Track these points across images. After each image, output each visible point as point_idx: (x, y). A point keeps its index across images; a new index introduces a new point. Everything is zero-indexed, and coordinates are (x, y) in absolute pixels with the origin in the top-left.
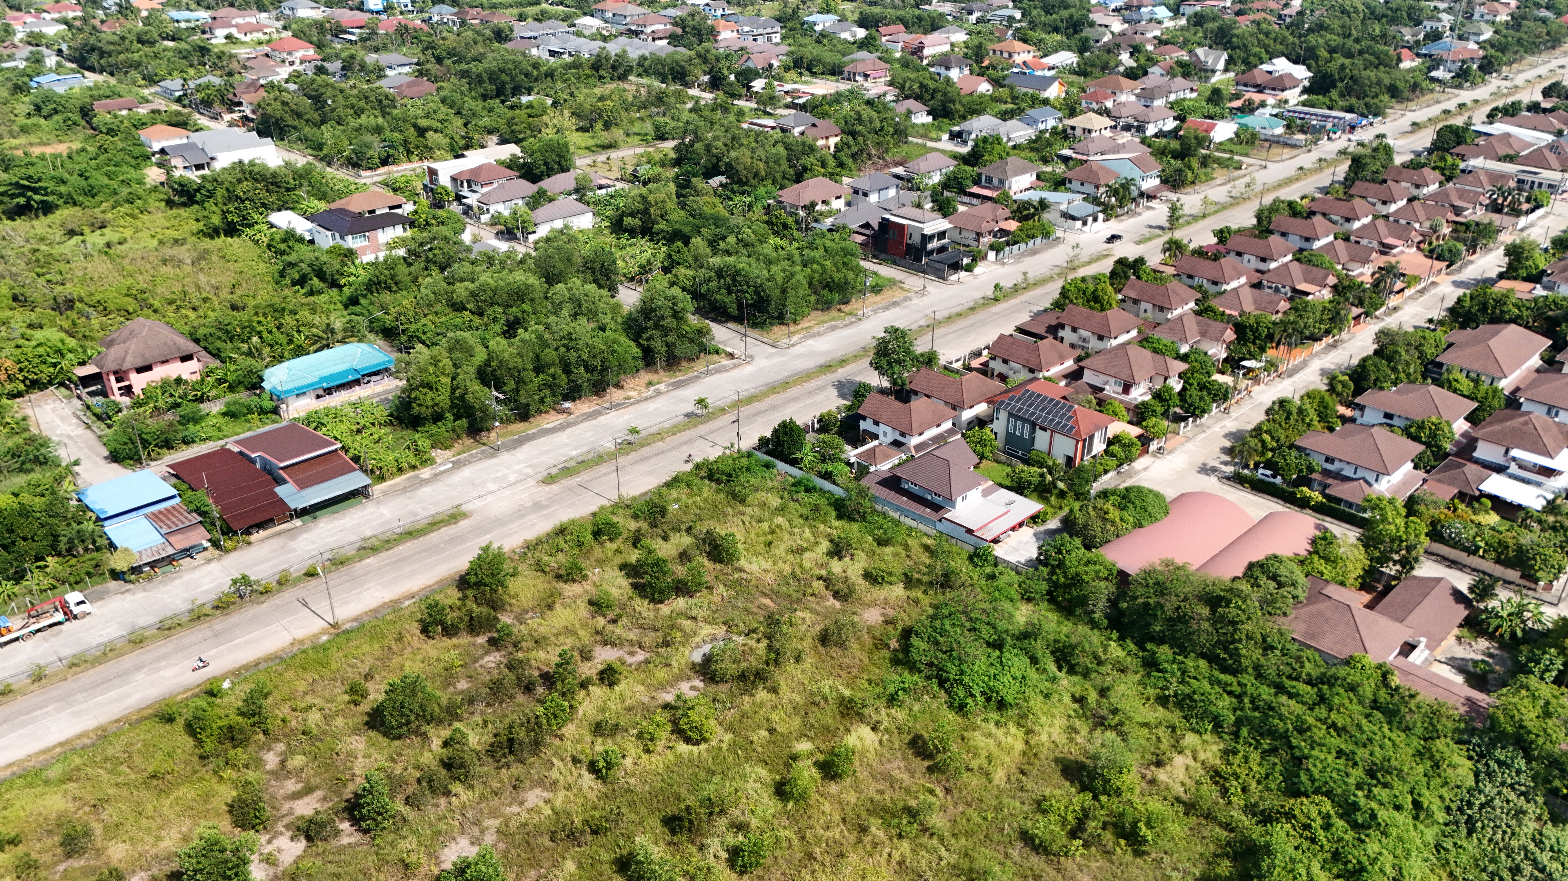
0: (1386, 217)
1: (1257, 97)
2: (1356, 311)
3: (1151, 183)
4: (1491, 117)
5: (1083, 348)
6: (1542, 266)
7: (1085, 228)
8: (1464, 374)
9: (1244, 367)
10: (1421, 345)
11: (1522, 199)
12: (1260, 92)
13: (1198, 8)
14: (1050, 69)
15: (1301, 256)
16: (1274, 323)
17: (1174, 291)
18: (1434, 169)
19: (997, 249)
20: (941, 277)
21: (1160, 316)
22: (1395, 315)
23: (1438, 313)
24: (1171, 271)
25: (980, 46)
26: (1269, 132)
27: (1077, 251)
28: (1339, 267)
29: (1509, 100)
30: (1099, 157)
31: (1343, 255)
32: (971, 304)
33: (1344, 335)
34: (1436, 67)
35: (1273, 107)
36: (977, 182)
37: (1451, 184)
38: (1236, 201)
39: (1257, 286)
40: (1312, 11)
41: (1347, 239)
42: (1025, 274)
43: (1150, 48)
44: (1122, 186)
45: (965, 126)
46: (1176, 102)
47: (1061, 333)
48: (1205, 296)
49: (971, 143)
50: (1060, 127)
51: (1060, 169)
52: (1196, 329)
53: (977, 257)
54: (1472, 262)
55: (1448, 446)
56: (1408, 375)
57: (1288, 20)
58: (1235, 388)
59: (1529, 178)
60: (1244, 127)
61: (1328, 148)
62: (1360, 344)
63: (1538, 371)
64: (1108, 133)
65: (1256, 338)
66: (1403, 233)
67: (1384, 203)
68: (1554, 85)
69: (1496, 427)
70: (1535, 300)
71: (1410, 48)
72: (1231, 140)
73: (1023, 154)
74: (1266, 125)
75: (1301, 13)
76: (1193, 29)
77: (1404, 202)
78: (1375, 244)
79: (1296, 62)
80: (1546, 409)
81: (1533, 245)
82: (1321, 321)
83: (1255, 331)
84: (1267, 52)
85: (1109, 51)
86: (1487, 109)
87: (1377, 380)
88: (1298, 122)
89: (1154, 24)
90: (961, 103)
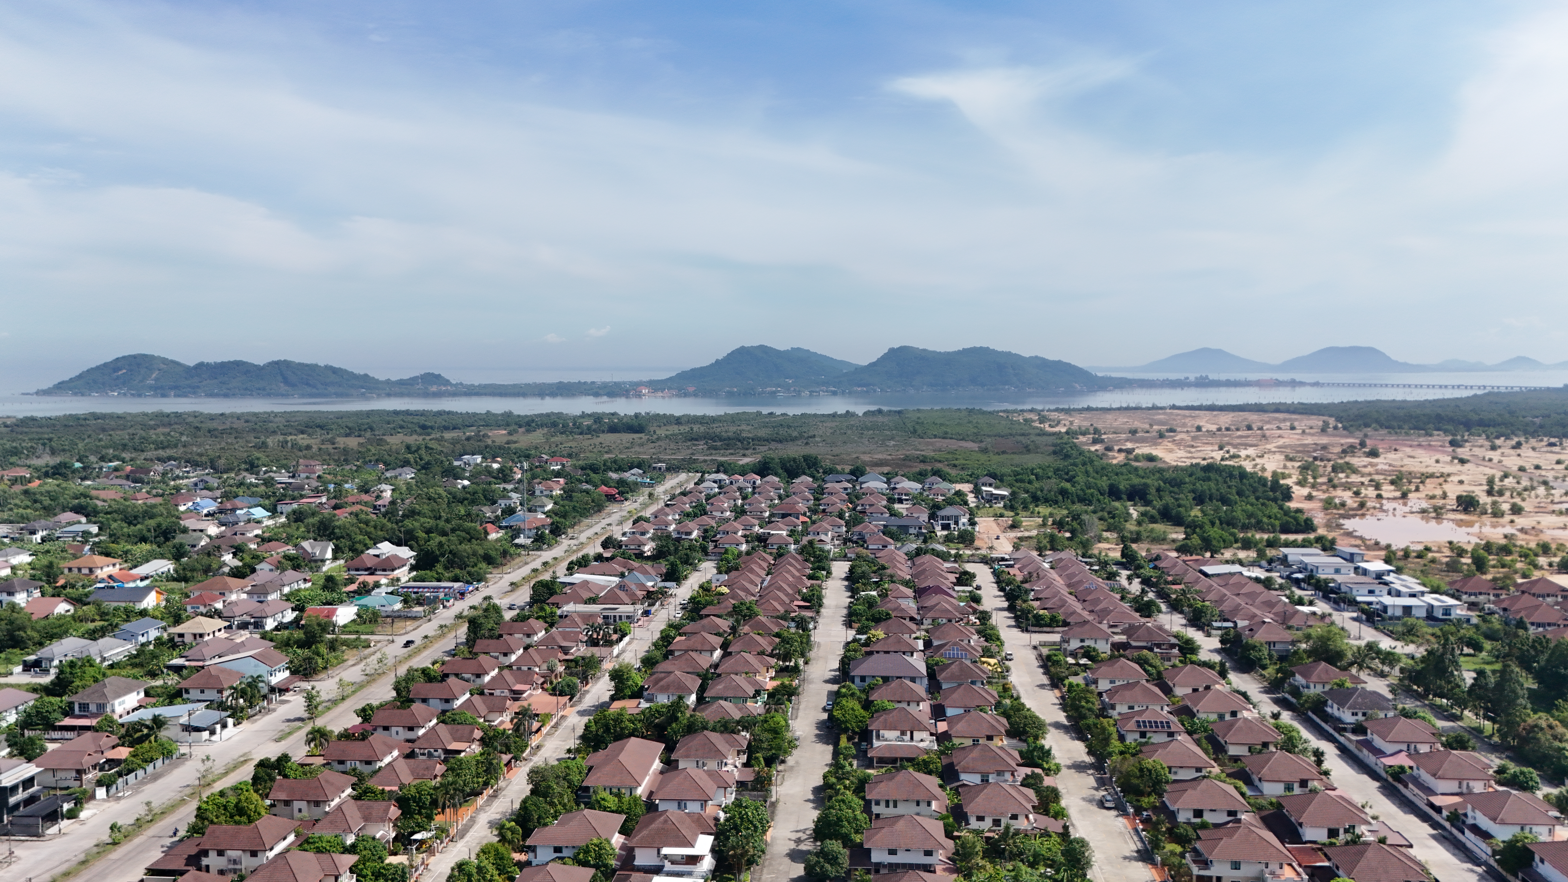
0: (510, 667)
1: (370, 579)
2: (506, 758)
3: (280, 677)
4: (570, 569)
5: (235, 871)
6: (640, 684)
7: (214, 738)
8: (608, 791)
9: (416, 841)
10: (568, 775)
11: (611, 632)
12: (372, 574)
13: (295, 506)
14: (142, 580)
15: (444, 717)
16: (435, 788)
17: (327, 781)
18: (537, 618)
19: (106, 783)
20: (35, 834)
21: (317, 812)
22: (540, 753)
23: (573, 743)
24: (320, 761)
25: (50, 565)
26: (389, 609)
27: (209, 764)
28: (482, 720)
29: (580, 555)
30: (217, 660)
31: (482, 709)
32: (82, 857)
33: (501, 783)
34: (517, 536)
35: (388, 585)
36: (68, 712)
37: (554, 629)
38: (371, 678)
39: (411, 755)
40: (402, 500)
41: (481, 693)
42: (148, 804)
43: (253, 546)
44: (249, 685)
45: (43, 653)
46: (291, 594)
47: (205, 861)
48: (361, 778)
49: (53, 671)
50: (165, 636)
51: (172, 680)
52: (358, 815)
53: (81, 799)
54: (587, 692)
55: (613, 863)
56: (564, 805)
57: (383, 510)
58: (411, 866)
59: (611, 614)
60: (363, 608)
61: (446, 615)
62: (516, 788)
63: (662, 772)
64: (222, 635)
65: (421, 808)
66: (527, 678)
67: (505, 655)
68: (608, 538)
69: (645, 832)
70: (643, 712)
71: (492, 523)
72: (354, 621)
73: (124, 672)
74: (385, 603)
75: (393, 502)
76: (293, 525)
77: (521, 651)
78: (506, 693)
79: (399, 544)
80: (676, 804)
81: (629, 667)
82: (478, 775)
83: (418, 801)
84: (370, 538)
85: (209, 554)
86: (565, 564)
87: (540, 818)
88: (413, 596)
89: (252, 524)
90: (33, 628)
